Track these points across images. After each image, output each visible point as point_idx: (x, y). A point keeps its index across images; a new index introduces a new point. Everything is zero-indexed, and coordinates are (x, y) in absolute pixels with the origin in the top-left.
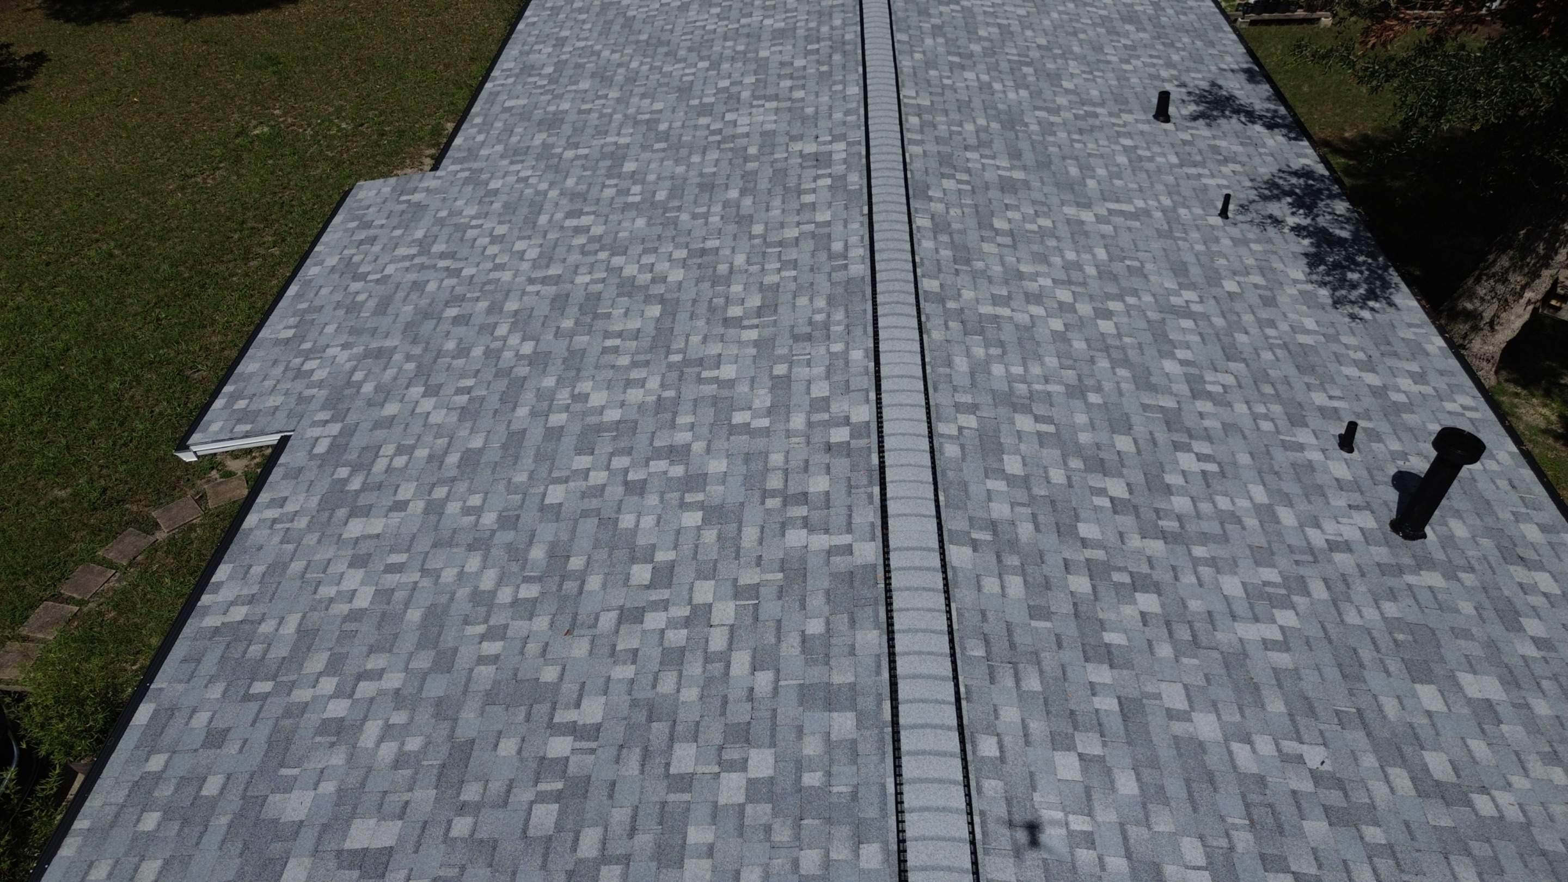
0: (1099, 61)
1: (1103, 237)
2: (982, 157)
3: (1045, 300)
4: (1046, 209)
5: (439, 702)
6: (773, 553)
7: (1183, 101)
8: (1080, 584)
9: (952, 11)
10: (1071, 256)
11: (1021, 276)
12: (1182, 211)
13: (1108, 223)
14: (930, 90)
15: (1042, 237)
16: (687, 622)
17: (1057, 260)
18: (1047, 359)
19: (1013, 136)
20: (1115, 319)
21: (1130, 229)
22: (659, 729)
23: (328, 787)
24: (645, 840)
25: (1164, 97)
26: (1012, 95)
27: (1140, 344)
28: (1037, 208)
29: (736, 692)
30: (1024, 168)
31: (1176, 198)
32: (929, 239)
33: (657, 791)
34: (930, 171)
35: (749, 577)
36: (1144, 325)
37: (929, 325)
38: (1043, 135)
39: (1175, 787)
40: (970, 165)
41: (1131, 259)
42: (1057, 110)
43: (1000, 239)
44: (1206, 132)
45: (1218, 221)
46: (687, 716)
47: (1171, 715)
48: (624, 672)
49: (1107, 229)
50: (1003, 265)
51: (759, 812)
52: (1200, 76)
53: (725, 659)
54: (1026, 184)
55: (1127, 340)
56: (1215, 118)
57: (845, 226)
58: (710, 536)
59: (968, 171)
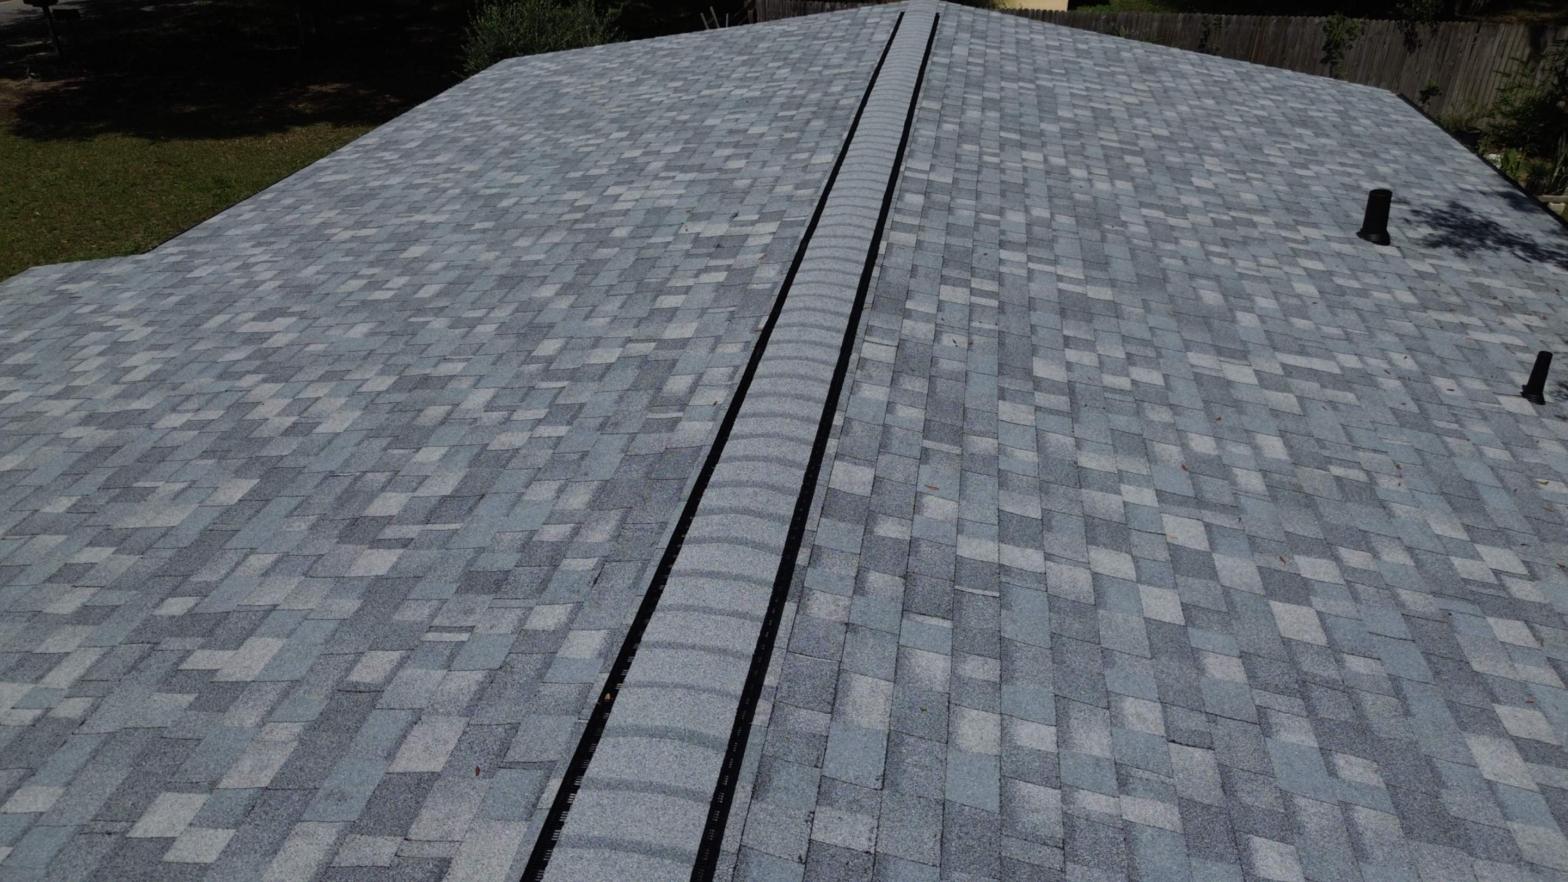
0: (1255, 161)
1: (1275, 413)
2: (1030, 259)
3: (1135, 538)
4: (1151, 353)
7: (1407, 221)
9: (1021, 88)
10: (1203, 445)
11: (1080, 477)
12: (1442, 383)
13: (1286, 389)
14: (957, 165)
15: (1139, 402)
17: (1170, 452)
18: (1130, 707)
19: (1096, 235)
20: (1316, 601)
21: (1334, 405)
26: (1102, 186)
27: (1394, 679)
28: (1132, 349)
30: (1112, 283)
31: (1423, 358)
32: (880, 383)
34: (921, 271)
36: (1398, 627)
37: (812, 577)
38: (1153, 240)
40: (1003, 269)
41: (1343, 463)
42: (1183, 211)
43: (1041, 398)
44: (1459, 264)
45: (1525, 407)
49: (1286, 401)
50: (1040, 447)
52: (1429, 193)
54: (1115, 309)
55: (1356, 664)
56: (1471, 248)
57: (713, 349)
59: (999, 278)
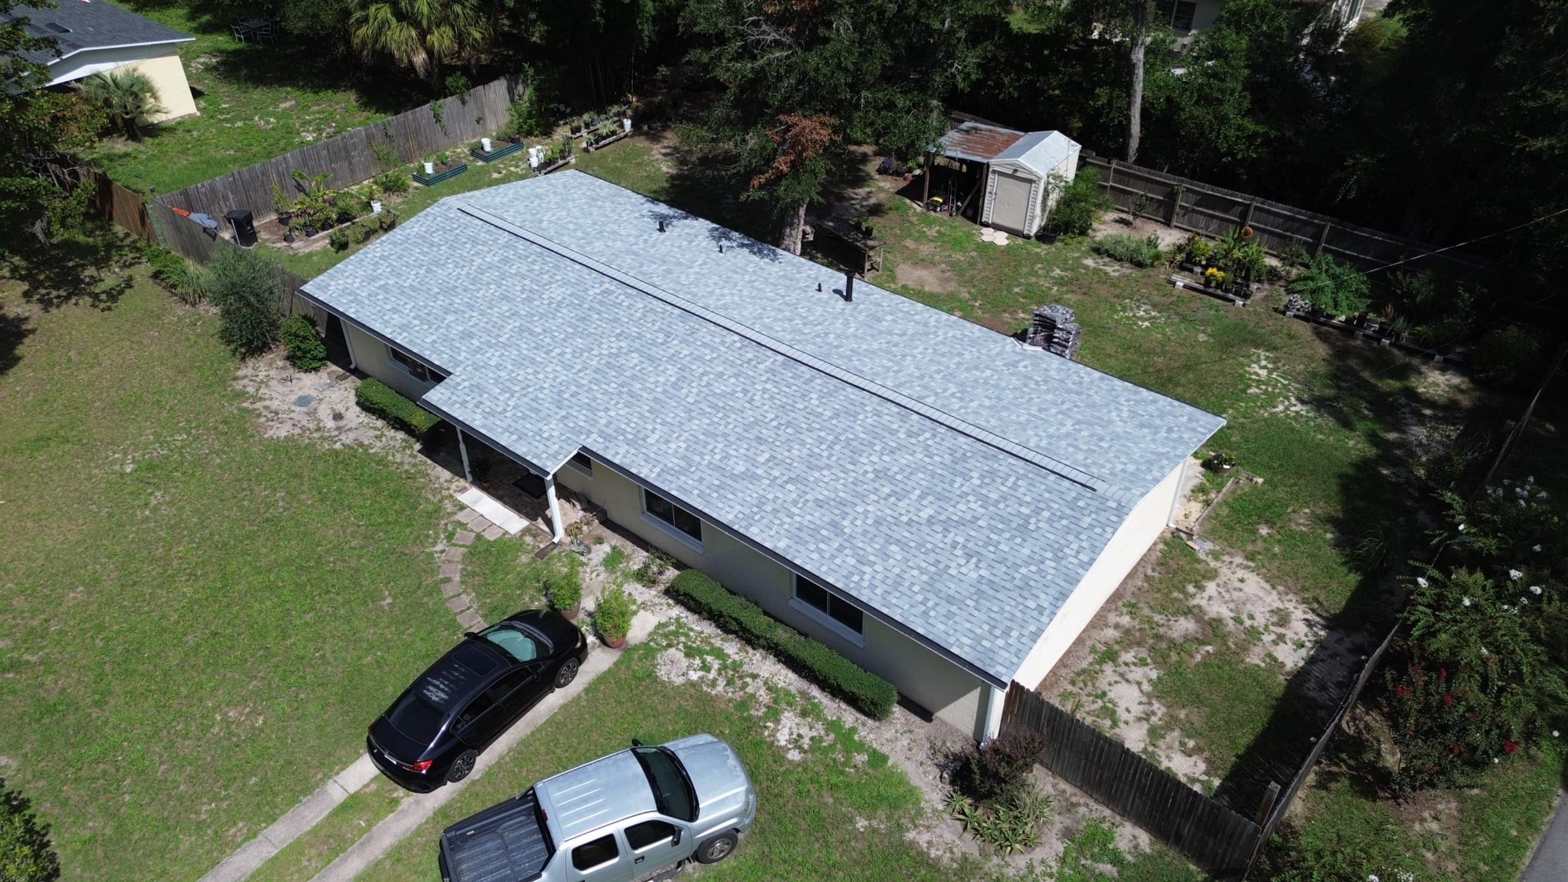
5: (737, 439)
6: (762, 372)
16: (764, 393)
22: (788, 407)
23: (741, 463)
24: (812, 418)
29: (792, 393)
33: (803, 413)
35: (763, 378)
46: (790, 402)
48: (766, 408)
51: (824, 401)
53: (781, 391)
58: (741, 379)
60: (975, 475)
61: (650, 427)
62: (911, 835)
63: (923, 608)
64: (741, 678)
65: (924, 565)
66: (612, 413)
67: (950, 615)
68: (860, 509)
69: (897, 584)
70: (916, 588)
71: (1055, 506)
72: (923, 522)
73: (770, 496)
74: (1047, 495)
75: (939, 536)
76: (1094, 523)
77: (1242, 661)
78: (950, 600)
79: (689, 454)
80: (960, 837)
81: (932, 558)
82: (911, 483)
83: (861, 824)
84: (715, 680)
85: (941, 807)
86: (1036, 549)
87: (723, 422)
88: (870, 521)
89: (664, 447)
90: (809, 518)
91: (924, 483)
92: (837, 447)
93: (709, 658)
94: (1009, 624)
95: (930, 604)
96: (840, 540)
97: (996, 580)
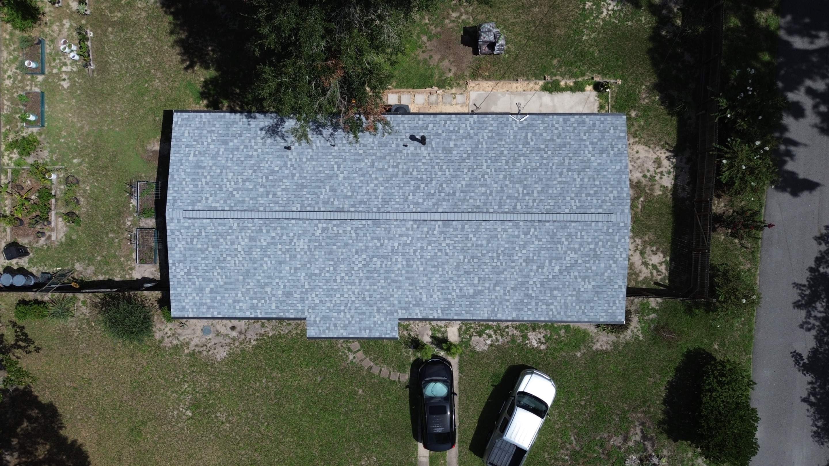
1: (348, 173)
3: (374, 189)
4: (341, 184)
5: (458, 277)
6: (439, 236)
8: (443, 194)
10: (357, 182)
11: (367, 192)
15: (352, 186)
16: (449, 247)
17: (360, 185)
18: (393, 191)
21: (344, 167)
22: (465, 248)
23: (469, 288)
24: (480, 248)
25: (286, 148)
29: (461, 239)
33: (473, 248)
35: (442, 239)
39: (472, 189)
46: (464, 245)
47: (462, 187)
48: (456, 254)
51: (477, 236)
53: (455, 241)
57: (353, 224)
58: (433, 245)
60: (564, 240)
61: (418, 293)
62: (594, 348)
63: (581, 311)
64: (504, 331)
65: (570, 293)
66: (396, 296)
67: (592, 308)
68: (531, 282)
69: (567, 307)
70: (574, 304)
71: (601, 237)
72: (558, 274)
73: (493, 297)
74: (596, 234)
75: (568, 277)
76: (620, 237)
77: (654, 196)
78: (589, 302)
79: (446, 296)
80: (608, 337)
81: (571, 288)
82: (542, 258)
83: (579, 354)
84: (496, 338)
85: (596, 331)
86: (606, 262)
87: (445, 272)
88: (539, 286)
89: (432, 299)
90: (515, 298)
91: (547, 255)
92: (501, 258)
93: (487, 331)
94: (613, 299)
95: (583, 307)
96: (533, 300)
97: (599, 284)
